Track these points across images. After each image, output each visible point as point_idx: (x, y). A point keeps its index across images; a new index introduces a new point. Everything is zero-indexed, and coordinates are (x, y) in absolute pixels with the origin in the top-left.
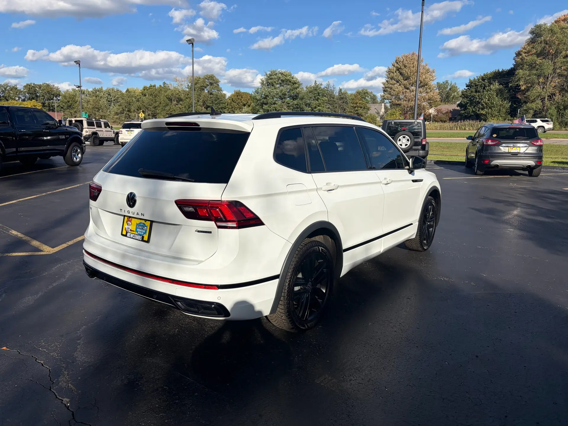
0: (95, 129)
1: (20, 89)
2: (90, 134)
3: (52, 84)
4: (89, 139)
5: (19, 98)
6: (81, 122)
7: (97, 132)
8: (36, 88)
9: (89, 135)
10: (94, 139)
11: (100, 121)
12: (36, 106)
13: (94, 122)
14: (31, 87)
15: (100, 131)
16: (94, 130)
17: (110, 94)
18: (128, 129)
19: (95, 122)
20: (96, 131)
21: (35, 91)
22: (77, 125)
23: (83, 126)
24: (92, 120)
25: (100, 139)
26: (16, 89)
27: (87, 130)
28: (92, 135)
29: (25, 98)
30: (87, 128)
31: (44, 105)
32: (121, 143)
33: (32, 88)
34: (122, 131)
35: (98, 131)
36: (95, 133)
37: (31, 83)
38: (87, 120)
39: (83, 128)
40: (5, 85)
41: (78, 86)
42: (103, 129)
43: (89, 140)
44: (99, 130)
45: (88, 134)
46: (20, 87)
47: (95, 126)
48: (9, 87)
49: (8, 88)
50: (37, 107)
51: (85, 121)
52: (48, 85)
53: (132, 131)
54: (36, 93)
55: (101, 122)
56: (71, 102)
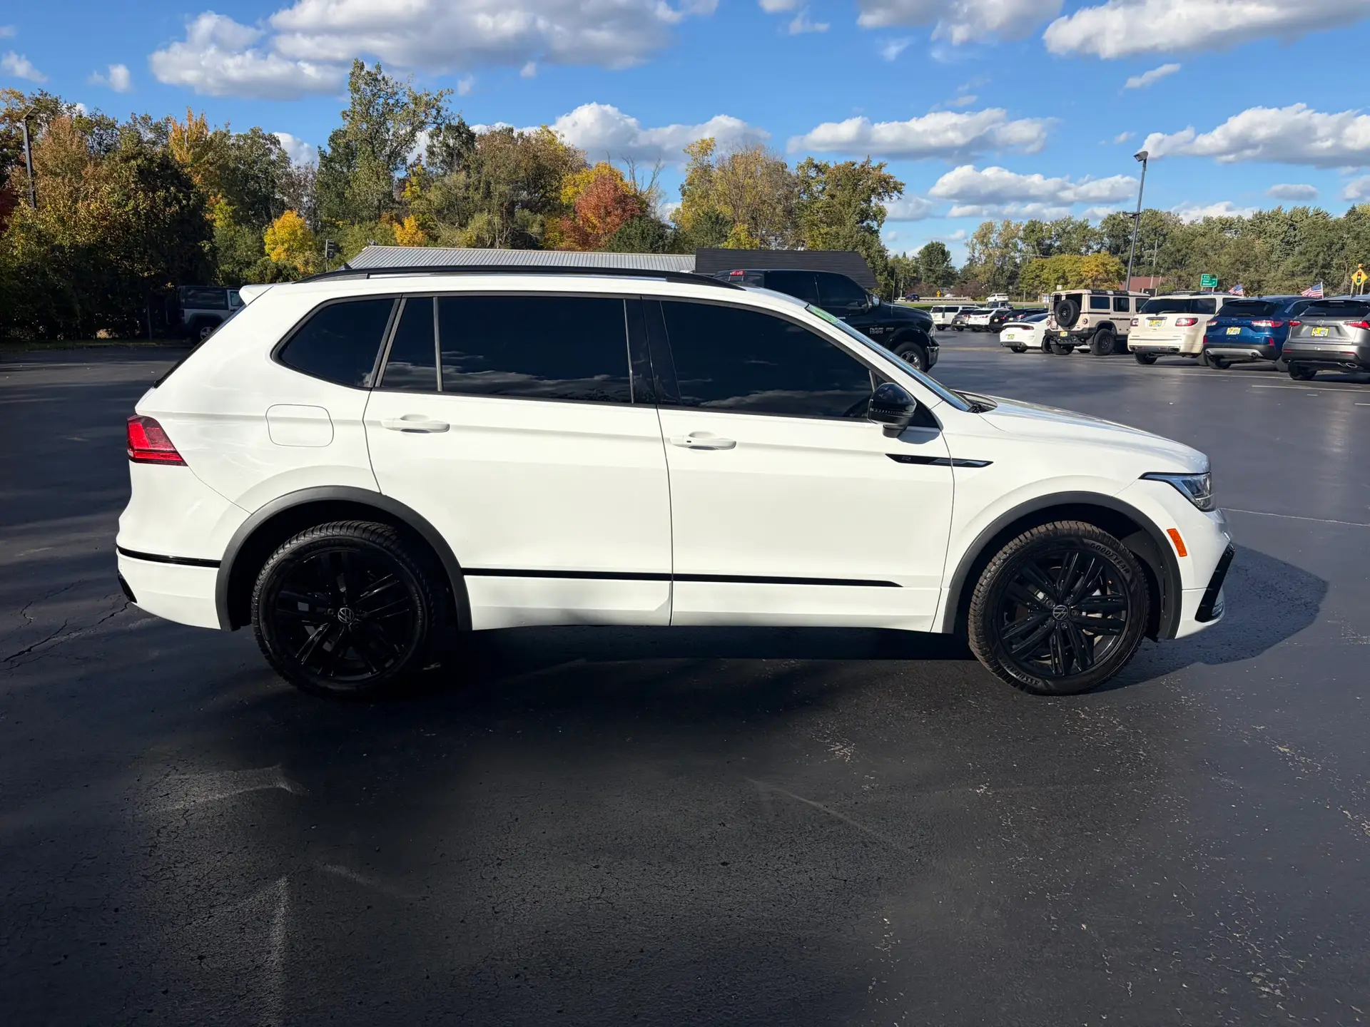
0: (1110, 314)
1: (1094, 229)
2: (1094, 325)
3: (1165, 211)
4: (1088, 338)
5: (1089, 247)
6: (1078, 298)
7: (1114, 321)
8: (1129, 224)
9: (1090, 329)
10: (1101, 339)
11: (1127, 295)
12: (1106, 264)
13: (1109, 298)
14: (1117, 222)
15: (1121, 319)
16: (1106, 318)
17: (1293, 225)
18: (1154, 315)
19: (1111, 299)
20: (1111, 319)
21: (1124, 230)
22: (1067, 305)
23: (1080, 310)
24: (1106, 294)
25: (1117, 339)
26: (1085, 229)
27: (1087, 316)
28: (1098, 330)
29: (1101, 248)
30: (1089, 313)
31: (1139, 260)
32: (1131, 348)
33: (1119, 224)
34: (1137, 319)
35: (1117, 319)
36: (1106, 326)
37: (1120, 213)
38: (1093, 293)
39: (1080, 313)
40: (1065, 222)
41: (1133, 213)
42: (1130, 314)
43: (1089, 341)
44: (1120, 317)
45: (1087, 326)
46: (1095, 225)
47: (1109, 308)
48: (1071, 226)
49: (1069, 227)
50: (1108, 267)
51: (1086, 295)
52: (1155, 214)
53: (1162, 319)
54: (1125, 234)
55: (1130, 298)
56: (1183, 252)
